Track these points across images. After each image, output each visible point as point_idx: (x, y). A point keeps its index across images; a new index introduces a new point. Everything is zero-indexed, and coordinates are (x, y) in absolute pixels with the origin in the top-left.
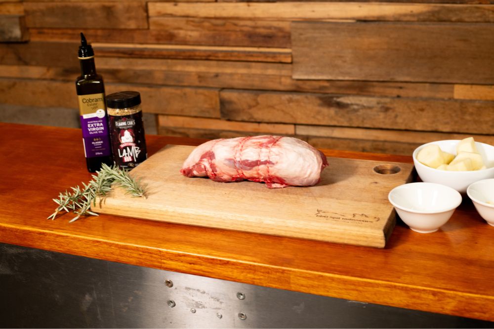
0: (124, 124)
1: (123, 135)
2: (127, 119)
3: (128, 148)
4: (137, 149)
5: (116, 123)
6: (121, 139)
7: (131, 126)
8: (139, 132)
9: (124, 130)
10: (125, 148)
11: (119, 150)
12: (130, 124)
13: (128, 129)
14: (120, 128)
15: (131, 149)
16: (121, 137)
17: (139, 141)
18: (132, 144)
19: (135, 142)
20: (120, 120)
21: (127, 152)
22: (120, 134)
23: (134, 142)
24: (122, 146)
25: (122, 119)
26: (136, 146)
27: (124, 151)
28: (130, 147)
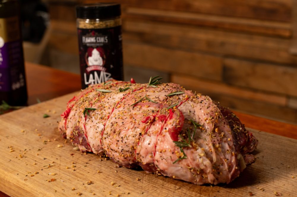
0: (92, 40)
1: (90, 55)
2: (97, 34)
3: (96, 74)
4: (107, 76)
5: (84, 38)
6: (88, 61)
7: (102, 45)
8: (113, 54)
9: (92, 48)
10: (92, 72)
11: (85, 75)
12: (100, 41)
13: (98, 48)
14: (88, 45)
15: (99, 75)
16: (88, 57)
17: (112, 66)
18: (101, 68)
19: (106, 66)
20: (87, 34)
21: (94, 78)
22: (87, 54)
23: (104, 66)
24: (89, 69)
25: (91, 34)
26: (106, 71)
27: (91, 76)
28: (99, 72)
